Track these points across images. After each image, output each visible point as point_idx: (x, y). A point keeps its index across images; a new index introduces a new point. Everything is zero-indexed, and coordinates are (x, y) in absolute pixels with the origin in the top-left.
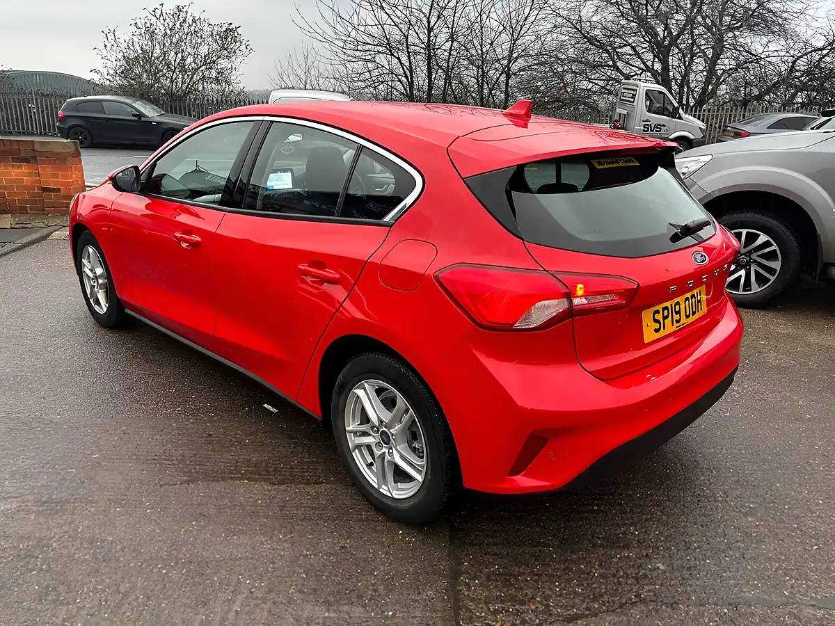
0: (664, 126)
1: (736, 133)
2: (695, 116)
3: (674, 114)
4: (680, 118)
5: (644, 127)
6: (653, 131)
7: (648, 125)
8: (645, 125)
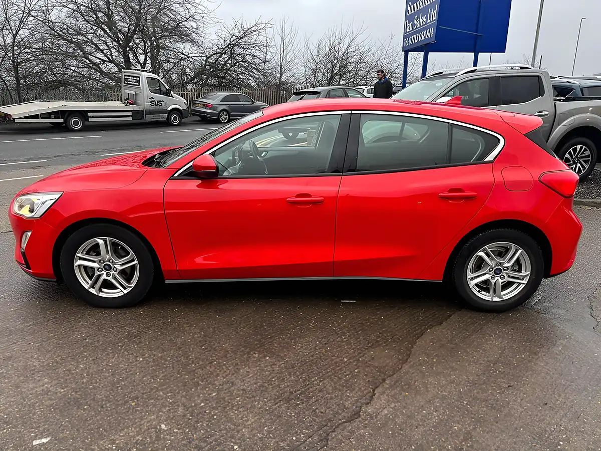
0: (163, 102)
1: (204, 105)
2: (179, 95)
3: (167, 93)
4: (172, 96)
5: (151, 102)
6: (157, 105)
7: (153, 101)
8: (151, 101)
